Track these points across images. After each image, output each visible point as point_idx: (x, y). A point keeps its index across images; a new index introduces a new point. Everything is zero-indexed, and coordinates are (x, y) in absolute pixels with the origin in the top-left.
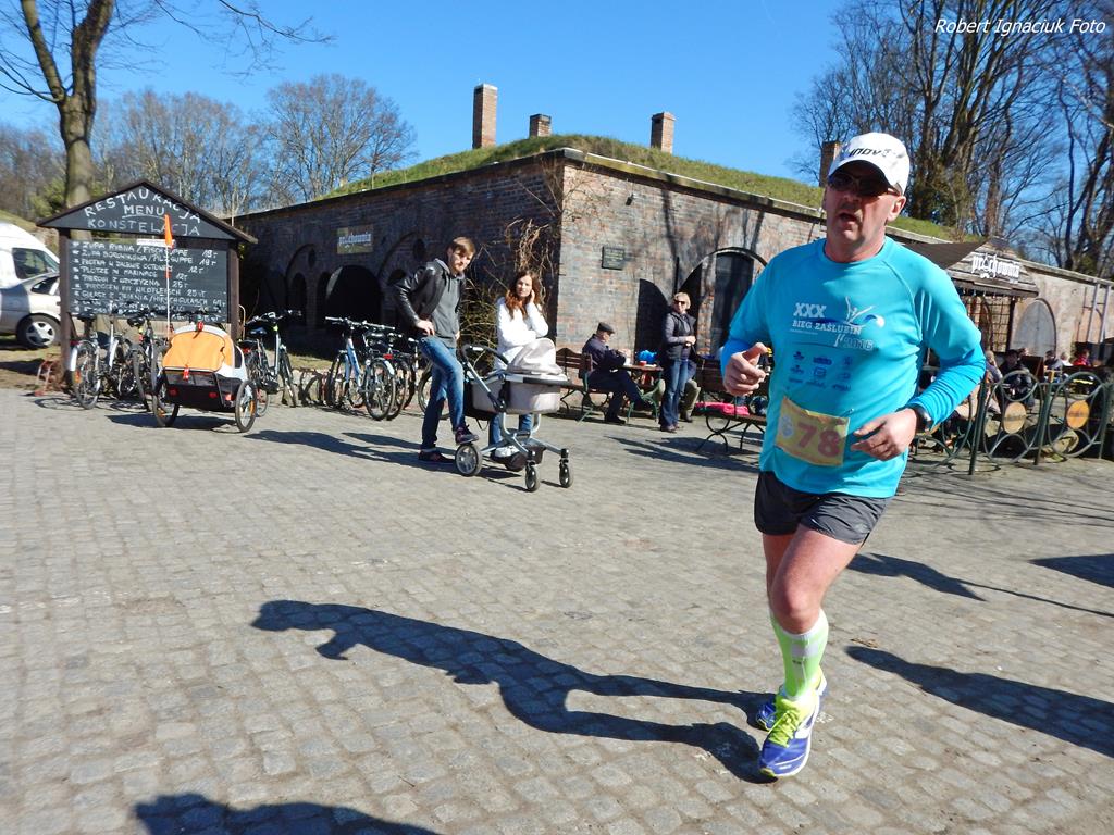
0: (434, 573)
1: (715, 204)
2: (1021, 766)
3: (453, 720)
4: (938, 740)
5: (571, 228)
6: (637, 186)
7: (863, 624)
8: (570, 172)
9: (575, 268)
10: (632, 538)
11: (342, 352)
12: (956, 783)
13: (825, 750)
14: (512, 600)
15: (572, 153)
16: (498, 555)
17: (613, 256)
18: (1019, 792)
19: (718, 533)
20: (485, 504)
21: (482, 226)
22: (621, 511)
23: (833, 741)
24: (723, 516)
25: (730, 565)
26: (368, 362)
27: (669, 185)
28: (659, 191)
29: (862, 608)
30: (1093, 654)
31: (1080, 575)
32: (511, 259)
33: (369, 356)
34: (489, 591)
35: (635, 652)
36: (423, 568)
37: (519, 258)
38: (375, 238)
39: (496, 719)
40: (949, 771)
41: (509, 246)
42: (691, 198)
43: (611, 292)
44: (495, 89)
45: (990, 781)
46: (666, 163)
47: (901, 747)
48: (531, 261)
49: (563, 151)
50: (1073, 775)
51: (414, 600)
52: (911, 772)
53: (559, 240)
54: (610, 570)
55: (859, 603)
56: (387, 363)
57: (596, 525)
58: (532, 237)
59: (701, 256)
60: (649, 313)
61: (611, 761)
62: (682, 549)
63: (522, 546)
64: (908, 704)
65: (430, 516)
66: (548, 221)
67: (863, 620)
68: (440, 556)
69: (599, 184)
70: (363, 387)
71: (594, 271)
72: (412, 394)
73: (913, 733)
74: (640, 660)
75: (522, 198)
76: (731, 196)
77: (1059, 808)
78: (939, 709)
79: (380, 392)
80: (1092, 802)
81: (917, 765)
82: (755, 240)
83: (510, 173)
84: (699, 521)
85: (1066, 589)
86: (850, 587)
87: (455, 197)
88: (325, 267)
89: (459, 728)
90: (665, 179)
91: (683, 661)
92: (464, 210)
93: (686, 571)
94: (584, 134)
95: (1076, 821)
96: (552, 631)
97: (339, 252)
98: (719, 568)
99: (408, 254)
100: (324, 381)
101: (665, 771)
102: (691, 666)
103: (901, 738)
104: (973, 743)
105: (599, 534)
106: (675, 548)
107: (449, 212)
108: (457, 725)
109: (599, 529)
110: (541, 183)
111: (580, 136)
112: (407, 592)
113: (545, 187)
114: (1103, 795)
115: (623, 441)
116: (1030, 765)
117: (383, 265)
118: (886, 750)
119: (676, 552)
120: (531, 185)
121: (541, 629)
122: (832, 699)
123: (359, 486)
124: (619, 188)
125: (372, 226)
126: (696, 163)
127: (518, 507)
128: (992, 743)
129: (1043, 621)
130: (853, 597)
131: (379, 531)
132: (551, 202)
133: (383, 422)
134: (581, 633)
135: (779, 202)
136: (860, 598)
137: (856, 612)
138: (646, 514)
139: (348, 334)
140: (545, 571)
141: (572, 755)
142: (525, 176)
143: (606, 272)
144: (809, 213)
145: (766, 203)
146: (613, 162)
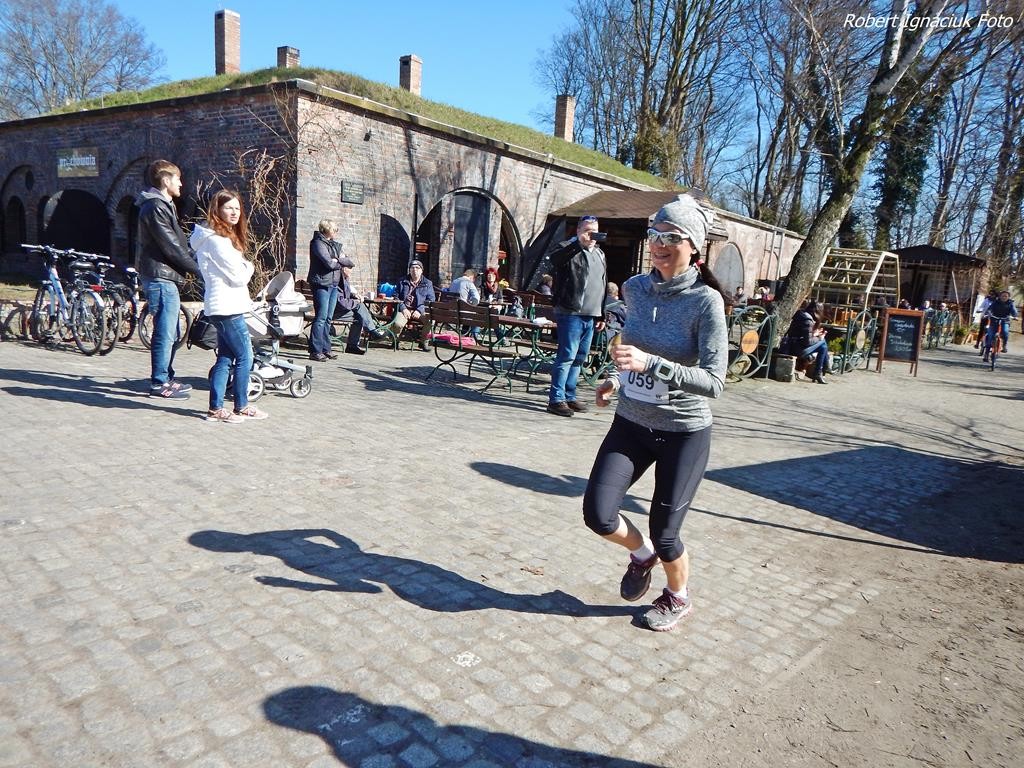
0: (81, 533)
1: (454, 146)
2: (648, 690)
3: (26, 722)
4: (576, 670)
5: (307, 160)
6: (374, 122)
7: (536, 550)
8: (304, 104)
9: (313, 201)
10: (332, 475)
11: (45, 282)
12: (583, 718)
13: (464, 697)
14: (167, 556)
15: (305, 85)
16: (170, 505)
17: (354, 193)
18: (640, 718)
19: (422, 464)
20: (177, 445)
21: (215, 154)
22: (330, 445)
23: (473, 687)
24: (433, 445)
25: (424, 497)
26: (74, 294)
27: (410, 125)
28: (400, 129)
29: (539, 534)
30: (731, 562)
31: (734, 485)
32: (245, 189)
33: (74, 287)
34: (143, 549)
35: (291, 607)
36: (69, 527)
37: (254, 189)
38: (99, 162)
39: (87, 714)
40: (580, 704)
41: (243, 176)
42: (428, 137)
43: (352, 226)
44: (238, 16)
45: (616, 711)
46: (410, 103)
47: (540, 683)
48: (266, 191)
49: (296, 82)
50: (691, 692)
51: (41, 569)
52: (543, 711)
53: (295, 172)
54: (295, 512)
55: (538, 528)
56: (97, 295)
57: (297, 462)
58: (266, 168)
59: (442, 193)
60: (391, 247)
61: (215, 748)
62: (380, 484)
63: (204, 491)
64: (558, 634)
65: (104, 464)
66: (282, 152)
67: (538, 547)
68: (99, 510)
69: (334, 118)
70: (71, 320)
71: (332, 204)
72: (132, 327)
73: (554, 667)
74: (294, 616)
75: (257, 128)
76: (470, 139)
77: (673, 730)
78: (586, 635)
79: (90, 326)
80: (703, 719)
81: (551, 702)
82: (494, 181)
83: (242, 101)
84: (405, 452)
85: (721, 500)
86: (535, 513)
87: (186, 122)
88: (45, 190)
89: (32, 733)
90: (405, 118)
91: (341, 611)
92: (196, 137)
93: (378, 507)
94: (328, 69)
95: (684, 745)
96: (201, 591)
97: (60, 175)
98: (412, 501)
99: (138, 180)
100: (29, 315)
101: (277, 752)
102: (349, 616)
103: (542, 673)
104: (609, 669)
105: (297, 472)
106: (374, 482)
107: (180, 138)
108: (31, 729)
109: (298, 467)
110: (275, 113)
111: (324, 70)
112: (34, 559)
113: (279, 117)
114: (714, 711)
115: (356, 372)
116: (657, 687)
117: (111, 191)
118: (525, 689)
119: (373, 487)
120: (265, 114)
121: (189, 590)
122: (486, 637)
123: (29, 432)
124: (359, 124)
125: (95, 148)
126: (441, 106)
127: (216, 447)
128: (626, 668)
129: (697, 532)
130: (535, 523)
131: (29, 486)
132: (286, 133)
133: (96, 357)
134: (235, 590)
135: (514, 147)
136: (541, 523)
137: (532, 538)
138: (355, 447)
139: (51, 262)
140: (221, 519)
141: (169, 750)
142: (257, 105)
143: (345, 206)
144: (539, 158)
145: (502, 147)
146: (351, 97)
